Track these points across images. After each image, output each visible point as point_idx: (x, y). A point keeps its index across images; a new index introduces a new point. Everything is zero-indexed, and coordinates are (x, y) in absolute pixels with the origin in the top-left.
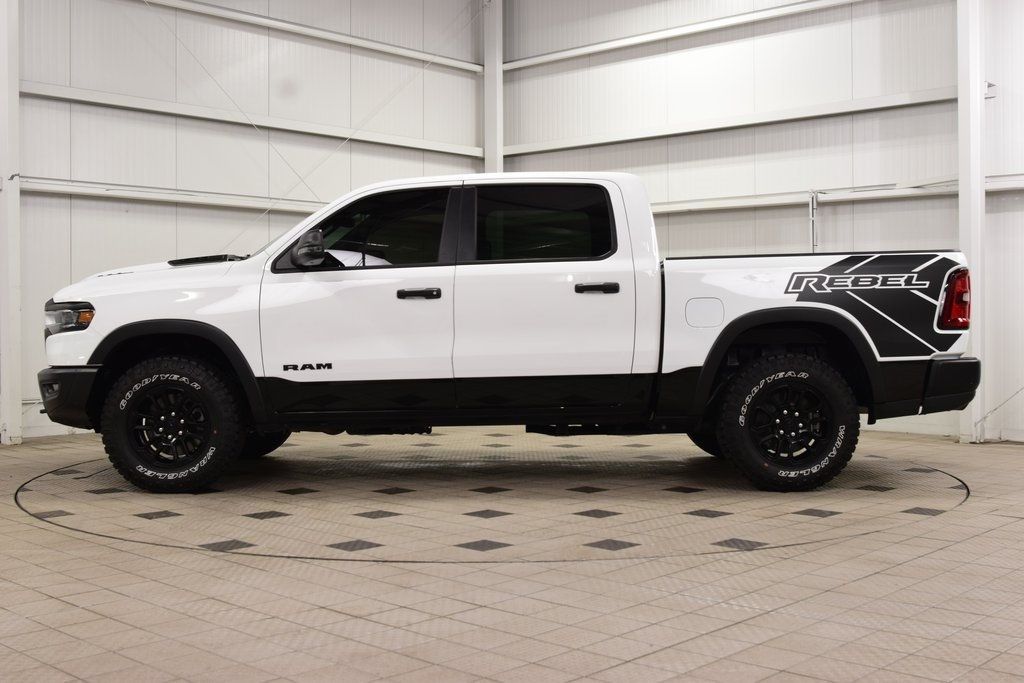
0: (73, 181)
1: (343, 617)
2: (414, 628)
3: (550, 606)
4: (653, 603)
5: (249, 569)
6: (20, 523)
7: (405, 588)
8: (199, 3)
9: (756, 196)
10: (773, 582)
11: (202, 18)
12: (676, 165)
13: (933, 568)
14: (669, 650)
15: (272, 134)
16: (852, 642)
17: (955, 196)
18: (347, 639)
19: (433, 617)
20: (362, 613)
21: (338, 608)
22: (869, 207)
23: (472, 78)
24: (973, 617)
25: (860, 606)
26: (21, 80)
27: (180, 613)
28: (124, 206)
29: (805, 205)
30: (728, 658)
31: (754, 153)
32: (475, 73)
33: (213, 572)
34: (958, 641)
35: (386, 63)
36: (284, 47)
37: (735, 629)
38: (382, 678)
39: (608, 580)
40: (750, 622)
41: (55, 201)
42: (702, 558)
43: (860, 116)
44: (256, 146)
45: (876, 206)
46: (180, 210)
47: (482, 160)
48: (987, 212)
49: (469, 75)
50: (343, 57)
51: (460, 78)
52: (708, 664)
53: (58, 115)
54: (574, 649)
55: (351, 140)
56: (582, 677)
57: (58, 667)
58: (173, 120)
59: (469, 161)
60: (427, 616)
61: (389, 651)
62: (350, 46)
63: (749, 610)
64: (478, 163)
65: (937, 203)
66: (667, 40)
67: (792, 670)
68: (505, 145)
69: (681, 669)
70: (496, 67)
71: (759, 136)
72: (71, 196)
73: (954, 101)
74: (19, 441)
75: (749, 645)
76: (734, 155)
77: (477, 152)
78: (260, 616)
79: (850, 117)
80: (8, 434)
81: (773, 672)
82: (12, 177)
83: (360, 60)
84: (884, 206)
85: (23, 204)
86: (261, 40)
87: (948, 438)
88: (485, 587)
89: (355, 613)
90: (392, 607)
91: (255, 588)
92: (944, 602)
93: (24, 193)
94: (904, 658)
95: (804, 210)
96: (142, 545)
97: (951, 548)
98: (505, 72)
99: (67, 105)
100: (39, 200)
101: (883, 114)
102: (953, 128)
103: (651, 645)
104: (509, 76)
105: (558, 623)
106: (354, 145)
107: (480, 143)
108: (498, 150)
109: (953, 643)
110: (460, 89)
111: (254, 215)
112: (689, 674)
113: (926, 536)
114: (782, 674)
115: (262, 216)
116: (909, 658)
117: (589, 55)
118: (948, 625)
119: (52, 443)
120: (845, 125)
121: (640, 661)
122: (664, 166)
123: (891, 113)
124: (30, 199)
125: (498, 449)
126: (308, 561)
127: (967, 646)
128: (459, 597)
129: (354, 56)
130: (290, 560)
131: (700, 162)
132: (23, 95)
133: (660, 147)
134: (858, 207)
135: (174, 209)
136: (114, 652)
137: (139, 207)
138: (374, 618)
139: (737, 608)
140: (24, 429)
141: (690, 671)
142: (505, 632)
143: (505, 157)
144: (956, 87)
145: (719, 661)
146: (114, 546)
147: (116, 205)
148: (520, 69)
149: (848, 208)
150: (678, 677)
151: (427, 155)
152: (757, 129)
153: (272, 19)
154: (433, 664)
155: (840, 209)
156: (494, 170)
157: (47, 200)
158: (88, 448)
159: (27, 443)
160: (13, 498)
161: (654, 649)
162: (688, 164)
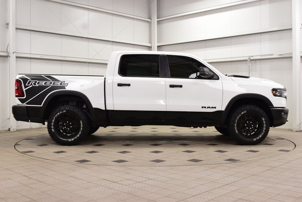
0: (31, 54)
1: (110, 182)
2: (131, 185)
3: (171, 179)
4: (201, 179)
5: (83, 168)
6: (16, 154)
7: (129, 174)
8: (66, 1)
9: (232, 58)
10: (237, 172)
11: (67, 5)
12: (208, 49)
13: (285, 169)
14: (206, 192)
15: (89, 40)
16: (261, 190)
17: (291, 57)
18: (111, 189)
19: (137, 182)
20: (116, 181)
21: (109, 180)
22: (265, 61)
23: (148, 23)
24: (297, 183)
25: (263, 180)
26: (16, 24)
27: (62, 181)
28: (46, 61)
29: (247, 60)
30: (224, 195)
31: (231, 45)
32: (149, 21)
33: (72, 169)
34: (293, 190)
35: (121, 18)
36: (93, 14)
37: (226, 186)
38: (122, 200)
39: (188, 172)
40: (230, 184)
41: (26, 60)
42: (216, 165)
43: (263, 34)
44: (85, 43)
45: (268, 61)
46: (62, 62)
47: (151, 47)
48: (301, 62)
49: (147, 22)
50: (110, 17)
51: (144, 23)
52: (218, 197)
53: (27, 34)
54: (178, 192)
55: (112, 42)
56: (180, 200)
57: (27, 196)
58: (60, 36)
59: (147, 48)
60: (135, 182)
61: (124, 192)
62: (112, 14)
63: (230, 181)
64: (150, 48)
65: (286, 60)
66: (205, 11)
67: (243, 199)
68: (158, 43)
69: (210, 198)
70: (155, 20)
71: (233, 40)
72: (30, 58)
73: (291, 29)
74: (16, 130)
75: (230, 191)
76: (225, 45)
77: (149, 45)
78: (85, 182)
79: (260, 34)
80: (12, 128)
81: (238, 199)
82: (13, 53)
83: (115, 18)
84: (270, 60)
85: (16, 61)
86: (86, 12)
87: (289, 130)
88: (152, 174)
89: (114, 181)
90: (124, 179)
91: (84, 174)
92: (288, 179)
93: (17, 57)
94: (276, 195)
95: (246, 62)
96: (51, 161)
97: (290, 162)
98: (158, 21)
99: (29, 32)
100: (21, 59)
101: (270, 33)
102: (291, 37)
103: (201, 191)
104: (159, 22)
105: (173, 184)
106: (113, 43)
107: (150, 42)
108: (156, 44)
109: (291, 191)
110: (144, 26)
111: (84, 64)
112: (212, 200)
113: (283, 159)
114: (240, 200)
115: (86, 64)
116: (278, 195)
117: (183, 16)
118: (289, 185)
119: (25, 131)
120: (258, 37)
121: (198, 196)
122: (205, 49)
123: (272, 33)
124: (19, 59)
125: (155, 132)
126: (100, 165)
127: (295, 192)
128: (144, 176)
129: (113, 17)
130: (95, 166)
131: (213, 48)
132: (17, 29)
133: (204, 43)
134: (262, 61)
135: (60, 62)
136: (43, 192)
137: (50, 61)
138: (119, 182)
139: (227, 180)
140: (17, 126)
141: (213, 199)
142: (158, 187)
143: (158, 46)
144: (292, 25)
145: (221, 196)
146: (43, 161)
147: (44, 61)
148: (162, 20)
149: (259, 61)
150: (209, 200)
151: (134, 46)
152: (232, 38)
153: (89, 6)
154: (137, 196)
155: (257, 61)
156: (154, 50)
157: (24, 59)
158: (35, 132)
159: (17, 131)
160: (14, 146)
161: (202, 192)
162: (210, 48)
